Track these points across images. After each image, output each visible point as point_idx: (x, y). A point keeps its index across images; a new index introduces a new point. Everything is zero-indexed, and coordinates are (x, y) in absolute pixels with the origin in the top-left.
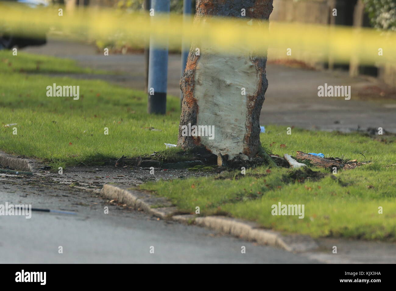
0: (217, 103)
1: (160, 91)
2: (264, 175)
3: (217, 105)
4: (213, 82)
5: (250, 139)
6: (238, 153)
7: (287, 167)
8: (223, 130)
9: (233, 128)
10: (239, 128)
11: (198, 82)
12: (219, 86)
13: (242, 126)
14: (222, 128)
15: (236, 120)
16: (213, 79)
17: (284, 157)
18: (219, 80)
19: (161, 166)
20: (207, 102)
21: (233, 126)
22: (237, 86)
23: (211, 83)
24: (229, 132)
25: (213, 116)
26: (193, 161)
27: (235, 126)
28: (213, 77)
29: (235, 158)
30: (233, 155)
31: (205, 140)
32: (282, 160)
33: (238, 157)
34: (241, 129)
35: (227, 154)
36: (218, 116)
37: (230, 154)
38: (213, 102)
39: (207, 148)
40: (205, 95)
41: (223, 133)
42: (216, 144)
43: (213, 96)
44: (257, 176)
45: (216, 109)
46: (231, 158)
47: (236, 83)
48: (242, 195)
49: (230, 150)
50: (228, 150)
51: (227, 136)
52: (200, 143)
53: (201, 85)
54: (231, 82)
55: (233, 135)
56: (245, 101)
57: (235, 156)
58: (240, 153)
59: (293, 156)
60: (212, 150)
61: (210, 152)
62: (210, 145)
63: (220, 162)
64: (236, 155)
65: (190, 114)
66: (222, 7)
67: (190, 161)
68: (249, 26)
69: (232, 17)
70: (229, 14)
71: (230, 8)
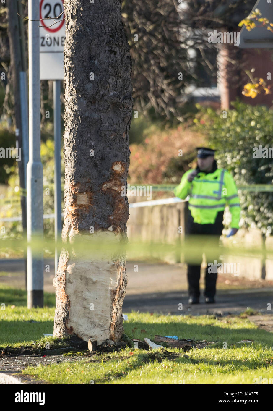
0: (86, 298)
1: (38, 288)
2: (128, 358)
3: (86, 299)
4: (81, 280)
5: (115, 327)
6: (105, 339)
7: (147, 349)
8: (92, 320)
9: (100, 318)
10: (105, 318)
11: (69, 280)
12: (87, 283)
13: (108, 316)
14: (91, 318)
15: (103, 311)
16: (82, 277)
17: (144, 341)
18: (87, 278)
19: (41, 353)
20: (77, 297)
21: (100, 316)
22: (102, 283)
23: (80, 281)
24: (97, 322)
25: (83, 309)
26: (68, 348)
27: (102, 316)
28: (81, 276)
29: (103, 343)
30: (101, 341)
31: (77, 330)
32: (142, 343)
33: (105, 342)
34: (107, 318)
35: (96, 340)
36: (87, 308)
37: (98, 340)
38: (83, 297)
39: (79, 336)
40: (75, 292)
41: (92, 323)
42: (86, 333)
43: (82, 292)
44: (122, 358)
45: (85, 302)
46: (100, 343)
47: (101, 280)
48: (109, 375)
49: (98, 337)
50: (97, 337)
51: (95, 325)
52: (73, 332)
53: (71, 283)
54: (96, 280)
55: (100, 324)
56: (110, 295)
57: (103, 342)
58: (107, 339)
59: (152, 339)
60: (83, 338)
61: (81, 339)
62: (81, 333)
63: (90, 347)
64: (104, 340)
65: (63, 308)
66: (86, 216)
67: (65, 347)
68: (110, 231)
69: (95, 224)
70: (93, 222)
71: (93, 216)
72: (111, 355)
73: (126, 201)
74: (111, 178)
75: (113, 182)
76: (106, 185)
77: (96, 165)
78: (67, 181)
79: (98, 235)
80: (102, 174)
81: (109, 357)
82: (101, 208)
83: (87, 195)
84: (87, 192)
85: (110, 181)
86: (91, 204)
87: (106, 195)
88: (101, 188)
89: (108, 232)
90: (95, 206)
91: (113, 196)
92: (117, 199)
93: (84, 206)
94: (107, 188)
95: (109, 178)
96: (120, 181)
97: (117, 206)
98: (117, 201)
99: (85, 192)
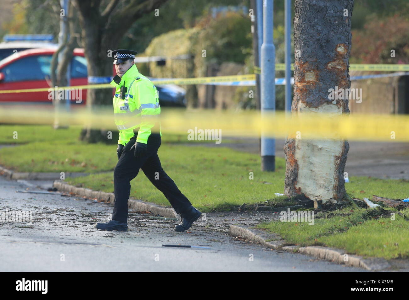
0: (312, 162)
1: (269, 154)
2: (348, 215)
3: (312, 164)
4: (308, 147)
5: (337, 188)
6: (329, 198)
7: (366, 207)
8: (318, 182)
9: (324, 180)
10: (329, 180)
11: (298, 147)
12: (313, 150)
13: (331, 178)
14: (317, 180)
15: (327, 174)
16: (309, 144)
17: (363, 200)
18: (313, 146)
19: (273, 210)
20: (304, 161)
21: (324, 178)
22: (327, 149)
23: (307, 148)
24: (322, 183)
25: (310, 172)
26: (296, 206)
27: (326, 178)
28: (308, 143)
29: (327, 202)
30: (325, 200)
31: (304, 190)
32: (361, 202)
33: (329, 201)
34: (331, 180)
35: (321, 199)
36: (313, 172)
37: (323, 199)
38: (309, 161)
39: (306, 196)
40: (303, 157)
41: (317, 184)
42: (312, 193)
43: (309, 157)
44: (343, 215)
45: (311, 166)
46: (324, 202)
47: (326, 147)
48: (333, 229)
49: (323, 196)
50: (321, 196)
51: (321, 186)
52: (301, 192)
53: (300, 149)
54: (321, 147)
55: (325, 185)
56: (333, 160)
57: (327, 201)
58: (331, 199)
59: (370, 199)
60: (310, 197)
61: (308, 198)
62: (308, 193)
63: (316, 206)
64: (328, 200)
65: (293, 171)
66: (313, 91)
67: (294, 205)
68: (334, 104)
69: (321, 98)
70: (319, 96)
71: (319, 91)
72: (334, 212)
73: (348, 78)
74: (335, 58)
75: (337, 62)
76: (330, 64)
77: (321, 47)
78: (297, 61)
79: (323, 108)
80: (327, 54)
81: (333, 214)
82: (326, 84)
83: (314, 73)
84: (314, 70)
85: (334, 60)
86: (317, 80)
87: (331, 73)
88: (326, 67)
89: (332, 105)
90: (321, 83)
91: (336, 74)
92: (340, 76)
93: (311, 83)
94: (332, 67)
95: (333, 58)
96: (343, 61)
97: (340, 83)
98: (340, 78)
99: (312, 70)
